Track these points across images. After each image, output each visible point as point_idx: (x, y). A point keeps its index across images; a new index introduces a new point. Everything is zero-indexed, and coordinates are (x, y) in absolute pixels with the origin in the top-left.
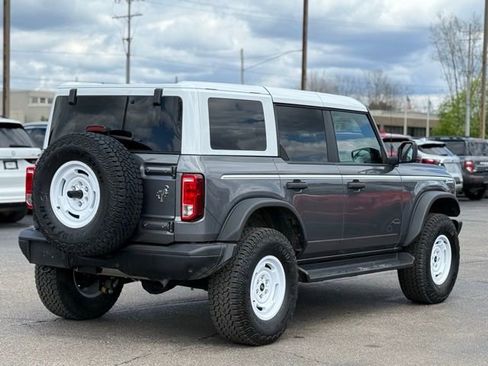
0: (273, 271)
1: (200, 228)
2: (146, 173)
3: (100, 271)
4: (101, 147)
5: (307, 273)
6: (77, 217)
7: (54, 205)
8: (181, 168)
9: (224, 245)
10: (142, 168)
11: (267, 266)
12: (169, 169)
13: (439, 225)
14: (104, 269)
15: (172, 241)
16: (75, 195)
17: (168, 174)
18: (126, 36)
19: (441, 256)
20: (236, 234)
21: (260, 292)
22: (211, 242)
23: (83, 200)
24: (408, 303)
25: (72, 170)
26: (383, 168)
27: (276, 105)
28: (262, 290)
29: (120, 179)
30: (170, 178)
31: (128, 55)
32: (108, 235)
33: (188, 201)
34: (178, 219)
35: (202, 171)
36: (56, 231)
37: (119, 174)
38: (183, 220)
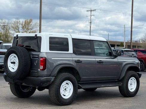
0: (69, 85)
1: (45, 72)
2: (32, 57)
3: (22, 84)
4: (19, 50)
5: (81, 86)
6: (14, 69)
7: (9, 65)
8: (40, 56)
9: (51, 77)
10: (31, 56)
11: (67, 83)
12: (37, 56)
13: (131, 74)
14: (23, 84)
15: (37, 76)
16: (14, 63)
17: (37, 57)
18: (90, 22)
19: (133, 83)
20: (55, 74)
21: (65, 91)
22: (48, 76)
23: (15, 64)
24: (122, 97)
25: (13, 56)
26: (113, 57)
27: (73, 39)
28: (65, 90)
29: (23, 59)
30: (38, 59)
31: (90, 27)
32: (20, 74)
33: (41, 65)
34: (39, 70)
35: (46, 57)
36: (8, 73)
37: (23, 57)
38: (40, 70)
